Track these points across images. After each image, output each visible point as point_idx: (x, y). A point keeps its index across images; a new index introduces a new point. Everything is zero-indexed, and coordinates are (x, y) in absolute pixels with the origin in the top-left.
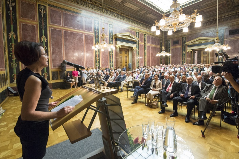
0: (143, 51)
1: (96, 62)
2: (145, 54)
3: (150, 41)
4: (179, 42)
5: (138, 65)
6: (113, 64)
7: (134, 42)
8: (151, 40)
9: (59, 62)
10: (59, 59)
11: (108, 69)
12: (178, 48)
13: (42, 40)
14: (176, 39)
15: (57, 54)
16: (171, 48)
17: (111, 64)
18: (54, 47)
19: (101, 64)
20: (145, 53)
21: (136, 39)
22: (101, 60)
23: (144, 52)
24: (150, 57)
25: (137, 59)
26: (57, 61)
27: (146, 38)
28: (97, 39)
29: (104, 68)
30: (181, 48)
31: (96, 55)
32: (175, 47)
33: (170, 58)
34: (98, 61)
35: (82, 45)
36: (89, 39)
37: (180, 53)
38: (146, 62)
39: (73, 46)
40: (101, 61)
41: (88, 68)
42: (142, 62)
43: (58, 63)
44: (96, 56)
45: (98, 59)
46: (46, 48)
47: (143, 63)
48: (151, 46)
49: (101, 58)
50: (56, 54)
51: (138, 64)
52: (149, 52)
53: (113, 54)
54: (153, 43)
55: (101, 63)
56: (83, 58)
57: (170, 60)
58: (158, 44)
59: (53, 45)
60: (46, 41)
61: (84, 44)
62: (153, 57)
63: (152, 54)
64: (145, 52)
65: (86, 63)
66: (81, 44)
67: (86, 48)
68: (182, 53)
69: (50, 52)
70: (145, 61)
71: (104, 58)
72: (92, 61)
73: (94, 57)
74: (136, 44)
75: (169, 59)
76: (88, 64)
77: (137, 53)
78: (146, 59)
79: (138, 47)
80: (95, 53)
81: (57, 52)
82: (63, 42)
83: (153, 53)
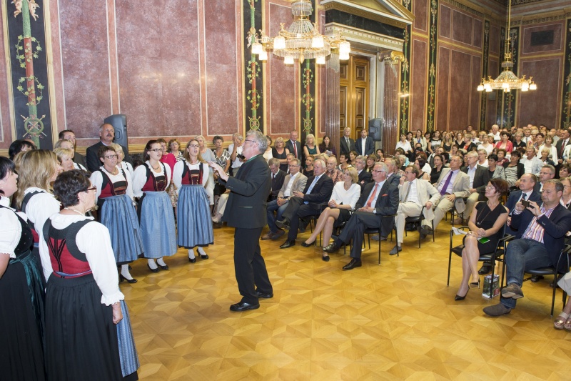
0: (424, 70)
1: (249, 113)
2: (432, 80)
3: (449, 27)
4: (552, 37)
5: (404, 127)
6: (313, 122)
7: (395, 30)
8: (451, 25)
9: (94, 114)
10: (95, 100)
11: (295, 146)
12: (548, 63)
13: (19, 8)
14: (544, 26)
15: (84, 77)
16: (519, 58)
17: (308, 121)
18: (71, 42)
19: (268, 123)
20: (430, 78)
21: (404, 18)
22: (268, 104)
23: (429, 71)
24: (447, 92)
25: (402, 100)
26: (87, 110)
27: (436, 15)
28: (253, 8)
29: (282, 140)
30: (562, 63)
31: (247, 80)
32: (536, 56)
33: (514, 101)
34: (254, 110)
35: (193, 37)
36: (221, 9)
37: (555, 82)
38: (433, 113)
39: (152, 39)
40: (268, 107)
41: (218, 138)
42: (418, 115)
43: (90, 115)
44: (248, 87)
45: (254, 98)
46: (39, 48)
47: (421, 117)
48: (451, 47)
49: (268, 94)
50: (82, 73)
51: (404, 122)
52: (444, 72)
53: (313, 79)
54: (458, 37)
55: (268, 118)
56: (195, 95)
57: (513, 108)
58: (477, 43)
59: (66, 33)
60: (34, 15)
61: (202, 29)
62: (456, 95)
63: (454, 80)
64: (432, 71)
65: (210, 119)
66: (188, 31)
67: (208, 50)
68: (565, 82)
69: (55, 68)
70: (429, 110)
71: (280, 93)
72: (231, 108)
73: (240, 90)
74: (402, 37)
75: (509, 104)
76: (214, 121)
77: (403, 74)
78: (433, 102)
79: (407, 51)
80: (246, 70)
81: (85, 66)
82: (111, 20)
83: (458, 77)
